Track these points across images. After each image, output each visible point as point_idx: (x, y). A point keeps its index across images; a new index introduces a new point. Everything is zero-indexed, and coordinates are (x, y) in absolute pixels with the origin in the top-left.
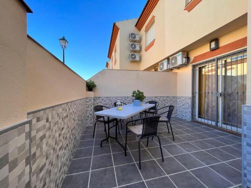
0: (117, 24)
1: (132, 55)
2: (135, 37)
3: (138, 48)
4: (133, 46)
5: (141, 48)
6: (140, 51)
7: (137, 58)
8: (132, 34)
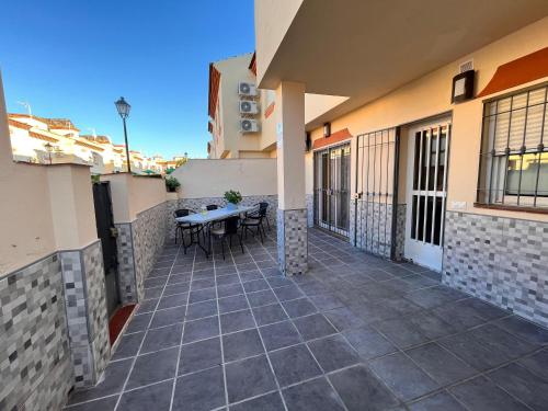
0: (216, 66)
1: (245, 122)
2: (248, 91)
3: (254, 110)
4: (245, 107)
5: (259, 109)
6: (258, 115)
7: (254, 128)
8: (243, 85)
